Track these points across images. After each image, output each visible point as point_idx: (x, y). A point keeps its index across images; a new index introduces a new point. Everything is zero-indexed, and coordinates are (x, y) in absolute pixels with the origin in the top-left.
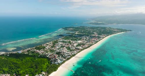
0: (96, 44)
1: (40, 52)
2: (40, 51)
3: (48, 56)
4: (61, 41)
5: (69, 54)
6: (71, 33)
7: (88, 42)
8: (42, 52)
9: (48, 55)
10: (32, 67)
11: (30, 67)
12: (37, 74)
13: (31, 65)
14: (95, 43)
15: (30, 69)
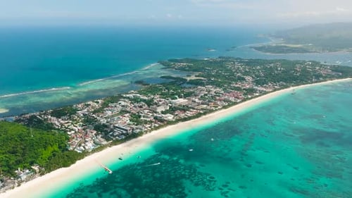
0: (224, 110)
1: (57, 123)
2: (60, 120)
3: (69, 133)
4: (128, 98)
5: (127, 130)
6: (174, 76)
7: (202, 104)
8: (62, 122)
9: (71, 130)
10: (14, 153)
11: (9, 152)
12: (19, 169)
13: (13, 148)
14: (225, 107)
15: (7, 156)
